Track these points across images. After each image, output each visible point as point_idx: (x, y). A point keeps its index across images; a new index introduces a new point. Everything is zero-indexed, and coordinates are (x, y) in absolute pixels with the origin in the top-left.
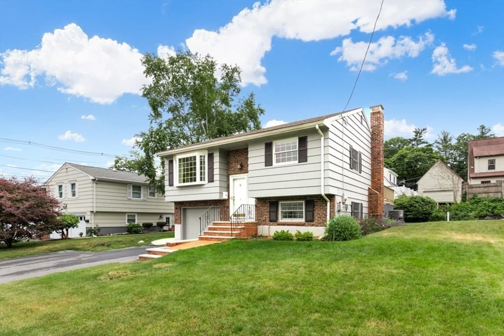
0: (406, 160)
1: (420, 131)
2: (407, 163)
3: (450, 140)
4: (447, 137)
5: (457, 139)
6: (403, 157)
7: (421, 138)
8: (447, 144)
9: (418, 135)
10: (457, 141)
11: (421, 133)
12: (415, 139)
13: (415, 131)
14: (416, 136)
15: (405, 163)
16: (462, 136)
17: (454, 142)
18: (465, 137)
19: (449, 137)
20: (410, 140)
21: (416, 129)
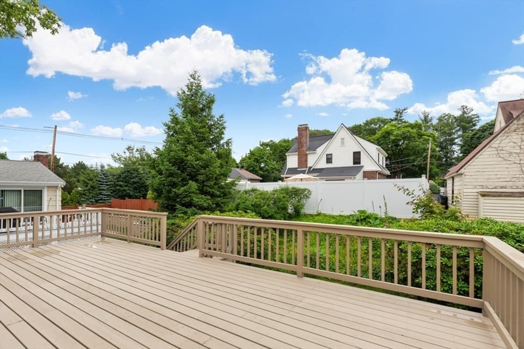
0: (392, 138)
1: (401, 111)
2: (393, 141)
3: (431, 120)
4: (427, 116)
5: (438, 119)
6: (388, 133)
7: (402, 118)
8: (428, 124)
9: (399, 114)
10: (438, 121)
11: (402, 113)
12: (396, 119)
13: (395, 110)
14: (397, 116)
15: (390, 141)
16: (443, 116)
17: (435, 122)
18: (446, 117)
19: (430, 117)
20: (391, 119)
21: (396, 109)
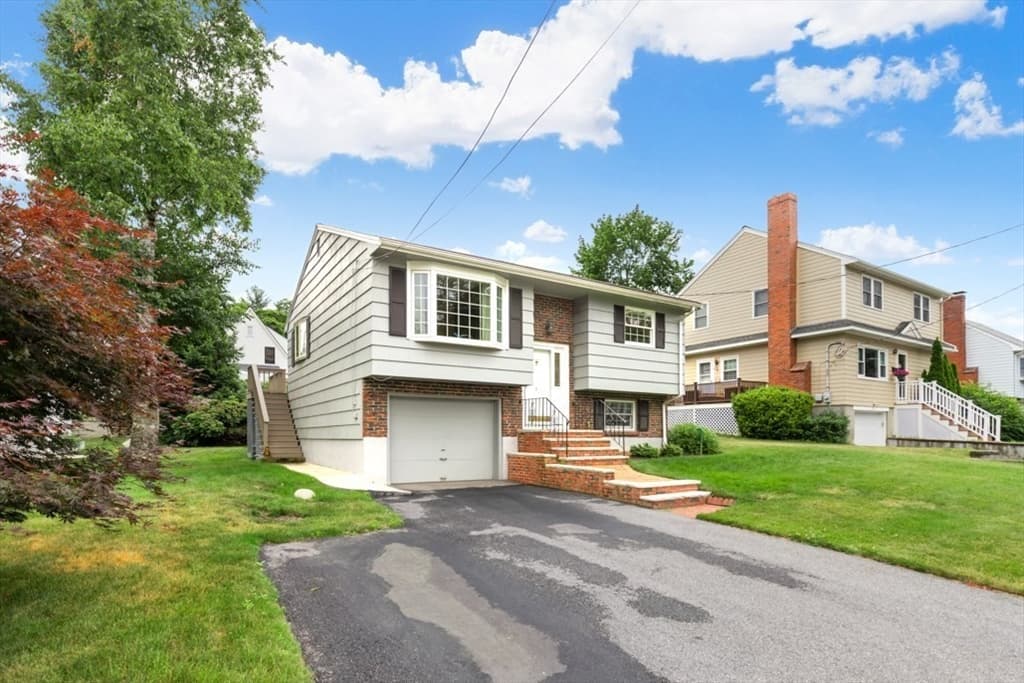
19: (264, 299)
